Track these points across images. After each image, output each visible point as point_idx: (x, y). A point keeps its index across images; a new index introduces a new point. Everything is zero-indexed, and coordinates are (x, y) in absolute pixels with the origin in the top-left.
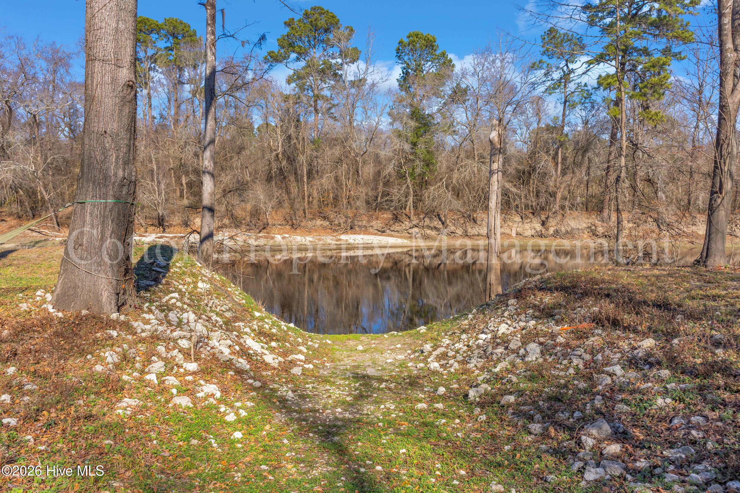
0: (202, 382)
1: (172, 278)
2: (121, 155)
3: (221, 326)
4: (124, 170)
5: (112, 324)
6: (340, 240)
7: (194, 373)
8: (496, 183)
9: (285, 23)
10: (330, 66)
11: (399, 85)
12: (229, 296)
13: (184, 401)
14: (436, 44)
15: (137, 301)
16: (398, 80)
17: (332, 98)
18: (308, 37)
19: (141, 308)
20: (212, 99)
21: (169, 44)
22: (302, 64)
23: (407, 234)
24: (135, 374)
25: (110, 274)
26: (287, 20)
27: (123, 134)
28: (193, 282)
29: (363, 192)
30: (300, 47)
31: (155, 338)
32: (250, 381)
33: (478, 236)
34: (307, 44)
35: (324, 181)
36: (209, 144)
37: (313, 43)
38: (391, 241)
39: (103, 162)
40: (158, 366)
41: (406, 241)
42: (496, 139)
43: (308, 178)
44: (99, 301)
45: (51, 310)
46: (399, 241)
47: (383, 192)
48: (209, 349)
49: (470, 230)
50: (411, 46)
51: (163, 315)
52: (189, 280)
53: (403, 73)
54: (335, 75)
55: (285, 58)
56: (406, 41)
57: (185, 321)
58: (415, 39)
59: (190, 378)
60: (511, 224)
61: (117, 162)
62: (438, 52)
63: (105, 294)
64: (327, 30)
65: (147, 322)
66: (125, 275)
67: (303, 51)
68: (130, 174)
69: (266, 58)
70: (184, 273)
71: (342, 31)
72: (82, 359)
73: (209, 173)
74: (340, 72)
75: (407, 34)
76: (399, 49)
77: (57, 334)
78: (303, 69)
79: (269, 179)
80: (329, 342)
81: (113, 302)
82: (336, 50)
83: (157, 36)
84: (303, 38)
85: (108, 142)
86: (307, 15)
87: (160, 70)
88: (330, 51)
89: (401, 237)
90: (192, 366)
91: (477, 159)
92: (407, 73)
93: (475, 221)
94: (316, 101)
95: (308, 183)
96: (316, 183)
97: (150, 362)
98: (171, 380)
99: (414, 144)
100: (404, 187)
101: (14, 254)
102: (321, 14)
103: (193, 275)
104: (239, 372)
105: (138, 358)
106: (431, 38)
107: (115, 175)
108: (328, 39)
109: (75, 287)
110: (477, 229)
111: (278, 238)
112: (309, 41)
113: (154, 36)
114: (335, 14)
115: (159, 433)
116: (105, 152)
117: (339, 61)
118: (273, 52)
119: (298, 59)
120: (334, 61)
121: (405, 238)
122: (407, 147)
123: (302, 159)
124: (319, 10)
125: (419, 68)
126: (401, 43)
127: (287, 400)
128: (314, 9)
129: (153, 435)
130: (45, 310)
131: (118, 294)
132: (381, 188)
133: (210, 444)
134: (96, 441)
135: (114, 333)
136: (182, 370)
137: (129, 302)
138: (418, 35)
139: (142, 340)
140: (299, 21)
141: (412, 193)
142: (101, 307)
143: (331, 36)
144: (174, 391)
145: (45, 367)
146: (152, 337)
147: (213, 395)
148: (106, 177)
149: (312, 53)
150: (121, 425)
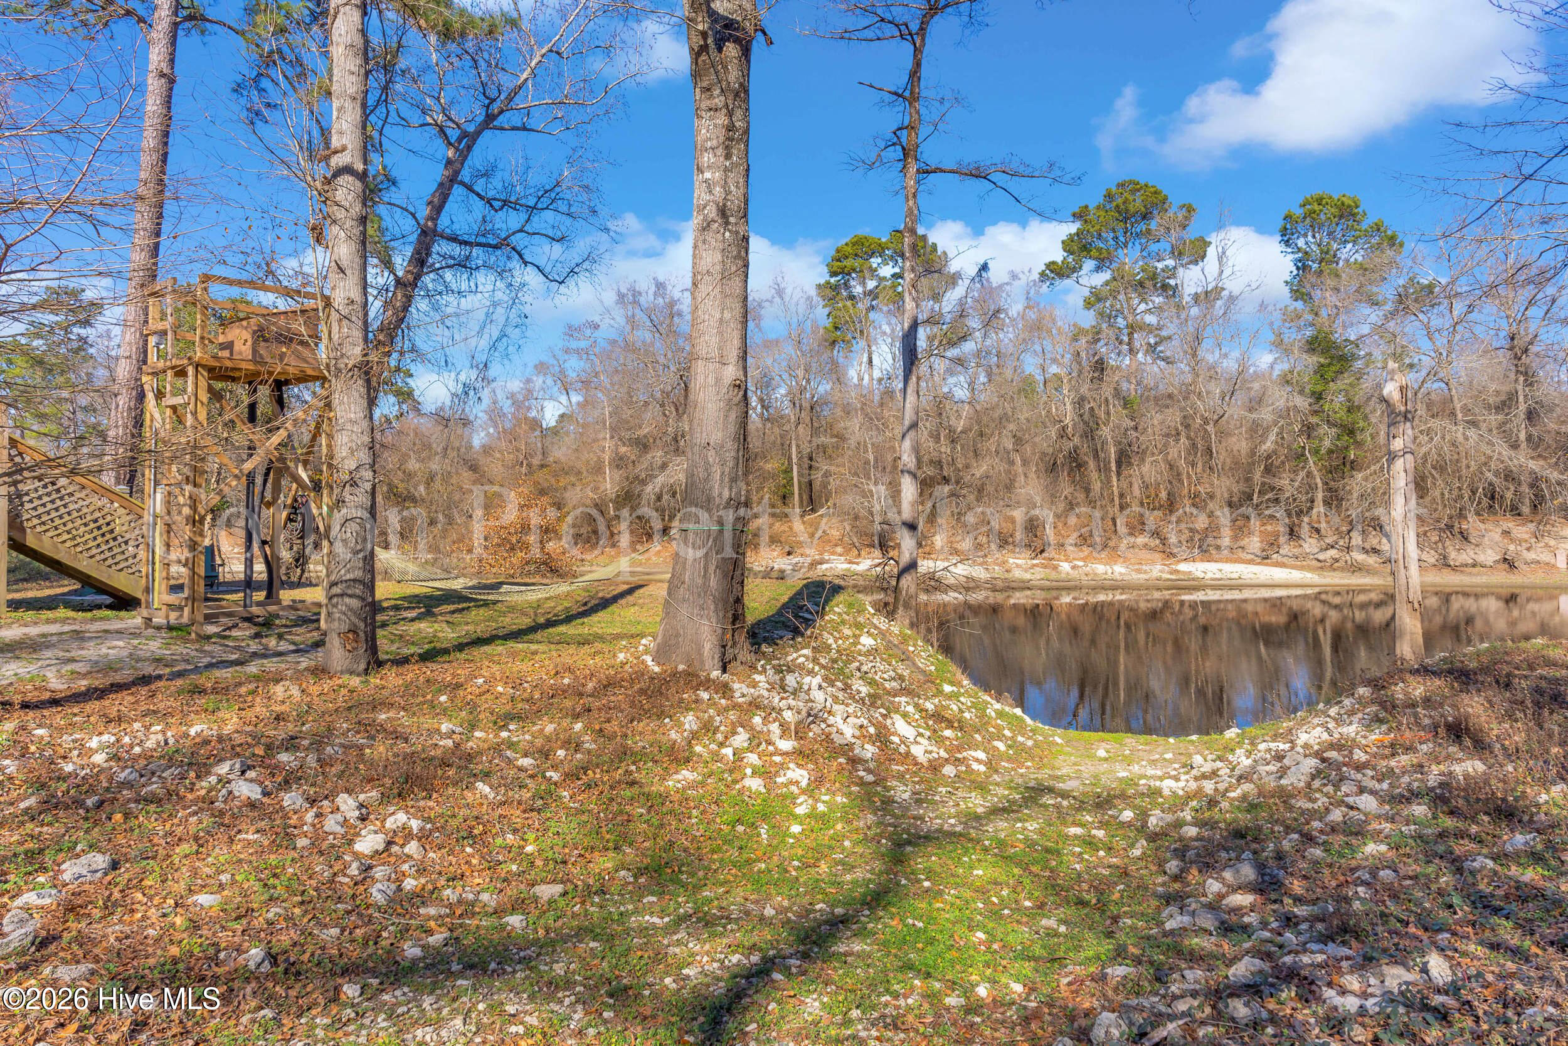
0: (792, 765)
1: (822, 628)
2: (727, 470)
3: (863, 699)
4: (731, 489)
5: (707, 683)
6: (1177, 572)
7: (786, 754)
8: (1403, 474)
9: (1074, 215)
10: (1153, 277)
11: (1291, 290)
12: (908, 659)
13: (755, 784)
14: (1360, 210)
15: (750, 657)
16: (1287, 282)
17: (1159, 328)
18: (1114, 231)
19: (753, 667)
20: (912, 364)
21: (897, 270)
22: (1106, 276)
23: (1314, 563)
24: (713, 746)
25: (714, 620)
26: (1077, 210)
27: (730, 445)
28: (855, 636)
29: (1224, 485)
30: (1100, 250)
31: (755, 705)
32: (861, 773)
33: (1474, 566)
34: (1112, 242)
35: (1146, 468)
36: (908, 430)
37: (1122, 239)
38: (1279, 574)
39: (707, 480)
40: (741, 739)
41: (1309, 575)
42: (1396, 396)
43: (1119, 464)
44: (701, 655)
45: (650, 663)
46: (1296, 576)
47: (1263, 484)
48: (823, 726)
49: (1453, 554)
50: (1308, 220)
51: (777, 677)
52: (847, 632)
53: (1298, 268)
54: (1165, 287)
55: (1074, 270)
56: (1298, 212)
57: (806, 687)
58: (1316, 207)
59: (777, 759)
60: (1552, 543)
61: (722, 481)
62: (1364, 226)
63: (707, 646)
64: (1146, 216)
65: (754, 685)
66: (733, 623)
67: (1105, 255)
68: (739, 493)
69: (1042, 274)
70: (843, 622)
71: (1174, 212)
72: (658, 723)
73: (909, 472)
74: (1172, 282)
75: (1301, 201)
76: (1286, 229)
77: (642, 692)
78: (1107, 283)
79: (1052, 468)
80: (1059, 741)
81: (717, 656)
82: (1164, 245)
83: (879, 260)
84: (1104, 235)
85: (711, 456)
86: (1109, 197)
87: (885, 309)
88: (1154, 247)
89: (1301, 568)
90: (786, 745)
91: (1460, 416)
92: (1305, 268)
93: (1464, 537)
94: (1130, 334)
95: (1119, 474)
96: (1134, 471)
97: (734, 733)
98: (752, 758)
99: (1318, 397)
100: (1302, 474)
101: (641, 591)
102: (1134, 192)
103: (858, 626)
104: (854, 761)
105: (722, 728)
106: (1347, 201)
107: (720, 495)
108: (1149, 231)
109: (677, 635)
110: (1471, 553)
111: (1065, 567)
112: (1116, 238)
113: (875, 261)
114: (1159, 187)
115: (703, 812)
116: (708, 467)
117: (1170, 263)
118: (1054, 263)
119: (1098, 269)
120: (1160, 265)
121: (1310, 569)
122: (1302, 403)
123: (1106, 432)
124: (1132, 186)
125: (1328, 257)
126: (1288, 217)
127: (894, 802)
128: (1121, 185)
129: (695, 813)
130: (643, 662)
131: (724, 647)
132: (1257, 476)
133: (759, 835)
134: (628, 808)
135: (705, 696)
136: (771, 748)
137: (740, 657)
138: (1322, 199)
139: (735, 706)
140: (1098, 208)
141: (1320, 485)
142: (702, 662)
143: (1153, 225)
144: (749, 771)
145: (613, 727)
146: (750, 703)
147: (797, 782)
148: (709, 500)
149: (1121, 256)
150: (664, 797)
